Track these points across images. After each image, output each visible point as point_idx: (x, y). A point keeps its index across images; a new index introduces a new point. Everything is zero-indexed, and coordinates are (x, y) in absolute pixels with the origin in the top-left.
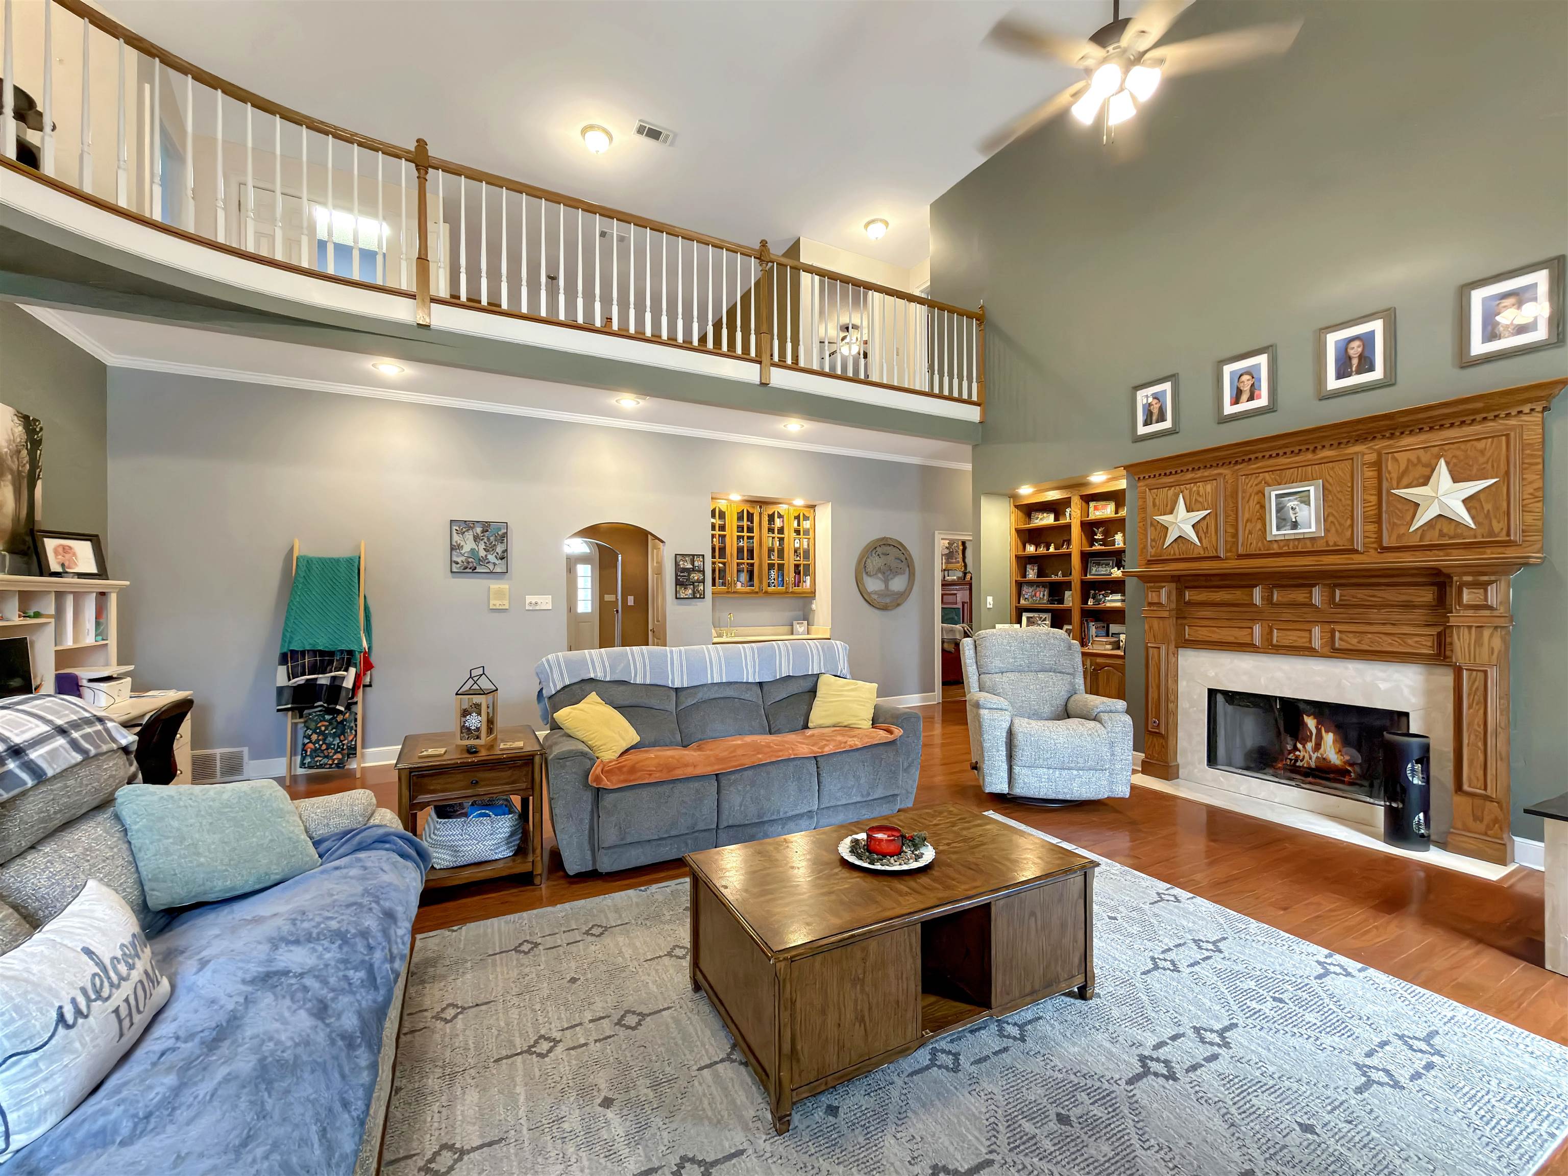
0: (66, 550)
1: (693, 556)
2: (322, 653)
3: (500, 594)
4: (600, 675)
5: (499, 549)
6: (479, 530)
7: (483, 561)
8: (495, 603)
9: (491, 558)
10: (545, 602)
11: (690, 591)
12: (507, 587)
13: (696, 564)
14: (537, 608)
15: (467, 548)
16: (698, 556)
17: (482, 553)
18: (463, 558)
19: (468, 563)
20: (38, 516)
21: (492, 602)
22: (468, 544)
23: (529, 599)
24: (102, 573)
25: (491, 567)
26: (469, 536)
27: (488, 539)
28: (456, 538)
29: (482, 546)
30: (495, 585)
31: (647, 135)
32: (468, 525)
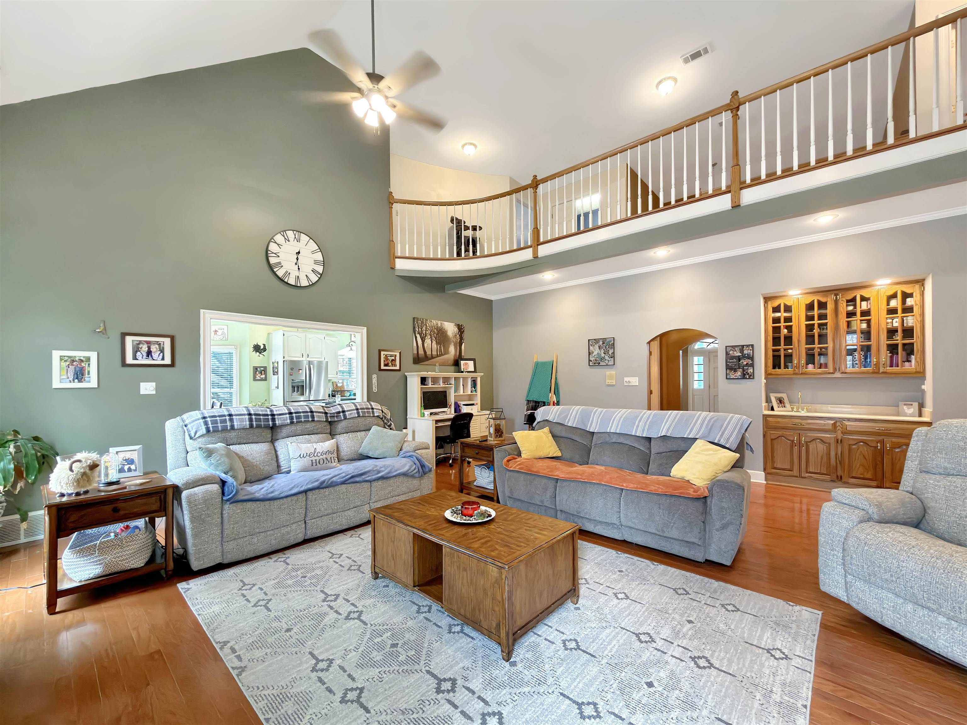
0: (466, 364)
1: (743, 346)
2: (536, 402)
3: (611, 377)
4: (551, 419)
5: (611, 351)
6: (601, 343)
7: (602, 359)
8: (608, 381)
9: (607, 357)
10: (634, 381)
11: (739, 373)
12: (614, 372)
13: (746, 352)
14: (630, 384)
15: (595, 353)
16: (748, 346)
17: (603, 355)
18: (594, 359)
19: (596, 360)
20: (463, 354)
21: (607, 381)
22: (596, 351)
23: (626, 379)
24: (475, 371)
25: (607, 362)
26: (597, 347)
27: (606, 347)
28: (591, 348)
29: (603, 351)
30: (609, 372)
31: (692, 60)
32: (597, 341)
